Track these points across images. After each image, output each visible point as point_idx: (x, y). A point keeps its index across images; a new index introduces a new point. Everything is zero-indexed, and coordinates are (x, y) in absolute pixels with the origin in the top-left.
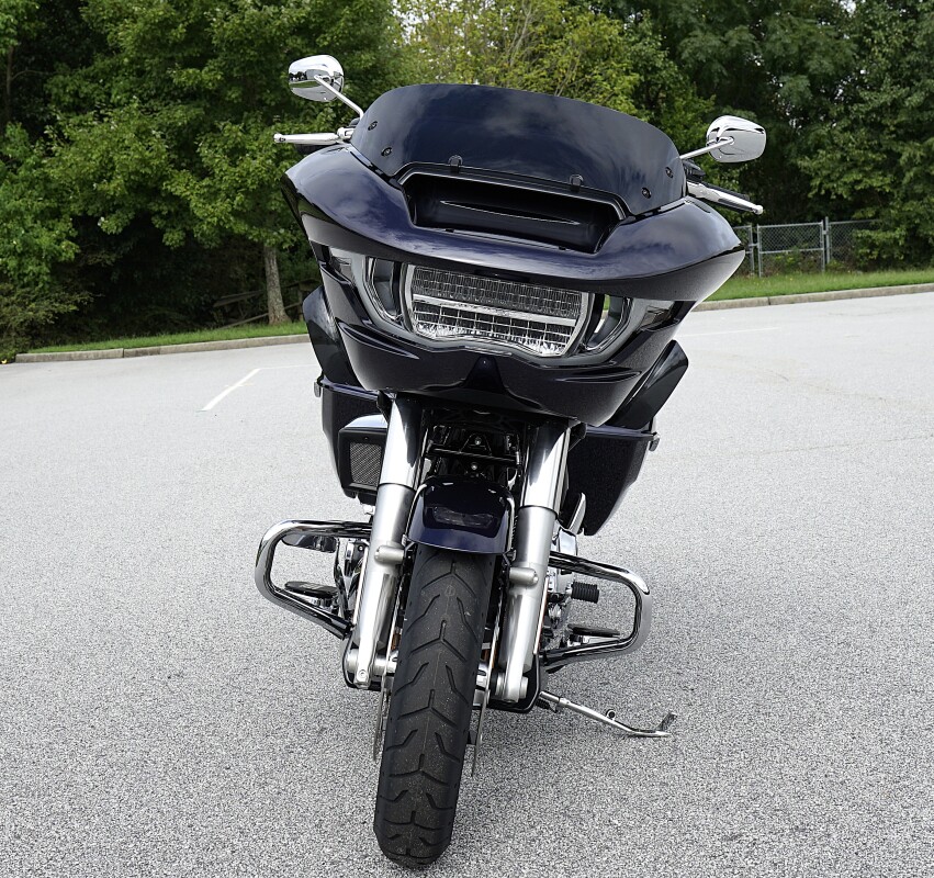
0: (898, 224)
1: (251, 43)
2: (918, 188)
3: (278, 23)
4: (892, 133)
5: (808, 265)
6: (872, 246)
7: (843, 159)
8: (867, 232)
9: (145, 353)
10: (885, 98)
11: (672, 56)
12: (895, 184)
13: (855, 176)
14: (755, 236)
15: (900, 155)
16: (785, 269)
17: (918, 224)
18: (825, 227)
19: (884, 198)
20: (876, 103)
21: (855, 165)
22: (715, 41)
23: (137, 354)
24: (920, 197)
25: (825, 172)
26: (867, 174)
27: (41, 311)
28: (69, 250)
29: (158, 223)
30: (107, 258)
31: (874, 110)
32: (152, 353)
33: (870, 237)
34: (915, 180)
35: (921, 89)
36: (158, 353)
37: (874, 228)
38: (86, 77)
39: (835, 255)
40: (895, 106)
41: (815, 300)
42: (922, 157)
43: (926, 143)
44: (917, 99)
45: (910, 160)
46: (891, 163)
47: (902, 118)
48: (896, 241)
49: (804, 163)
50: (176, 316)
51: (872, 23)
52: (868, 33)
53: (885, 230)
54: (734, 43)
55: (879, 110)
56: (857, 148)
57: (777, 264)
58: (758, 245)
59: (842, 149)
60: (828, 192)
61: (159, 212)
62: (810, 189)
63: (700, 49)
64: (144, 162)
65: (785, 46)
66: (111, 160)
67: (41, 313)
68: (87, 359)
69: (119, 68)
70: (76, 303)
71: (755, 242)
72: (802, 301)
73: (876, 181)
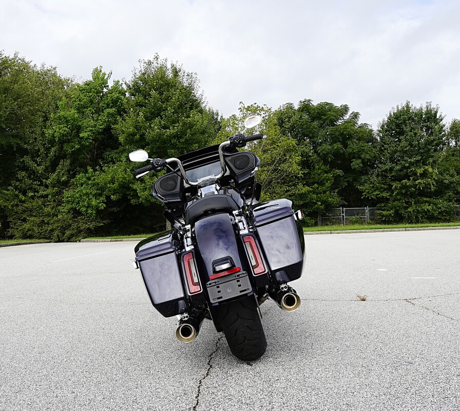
0: (392, 209)
1: (158, 141)
2: (398, 197)
3: (166, 134)
4: (390, 179)
5: (361, 222)
6: (383, 216)
7: (373, 187)
8: (381, 211)
9: (118, 241)
10: (387, 167)
11: (316, 152)
12: (391, 195)
13: (377, 192)
14: (343, 211)
15: (392, 186)
16: (353, 223)
17: (398, 209)
18: (367, 209)
19: (388, 200)
20: (384, 169)
21: (377, 189)
22: (330, 147)
23: (115, 241)
24: (399, 200)
25: (367, 191)
26: (381, 192)
27: (92, 226)
28: (102, 206)
29: (129, 197)
30: (115, 209)
31: (383, 171)
32: (120, 241)
33: (382, 213)
34: (397, 194)
35: (400, 164)
36: (122, 241)
37: (384, 210)
38: (116, 153)
39: (370, 219)
40: (391, 169)
41: (347, 233)
42: (400, 187)
43: (402, 182)
44: (398, 167)
45: (396, 188)
46: (390, 188)
47: (393, 174)
48: (391, 214)
49: (360, 188)
50: (141, 229)
51: (384, 143)
52: (383, 146)
53: (387, 211)
54: (335, 148)
55: (386, 171)
56: (378, 183)
57: (350, 221)
58: (344, 214)
59: (373, 184)
60: (368, 197)
61: (130, 194)
62: (362, 196)
63: (324, 149)
64: (124, 178)
65: (353, 149)
66: (114, 177)
67: (91, 226)
68: (99, 242)
69: (126, 150)
70: (104, 223)
71: (343, 213)
72: (343, 233)
73: (385, 194)
